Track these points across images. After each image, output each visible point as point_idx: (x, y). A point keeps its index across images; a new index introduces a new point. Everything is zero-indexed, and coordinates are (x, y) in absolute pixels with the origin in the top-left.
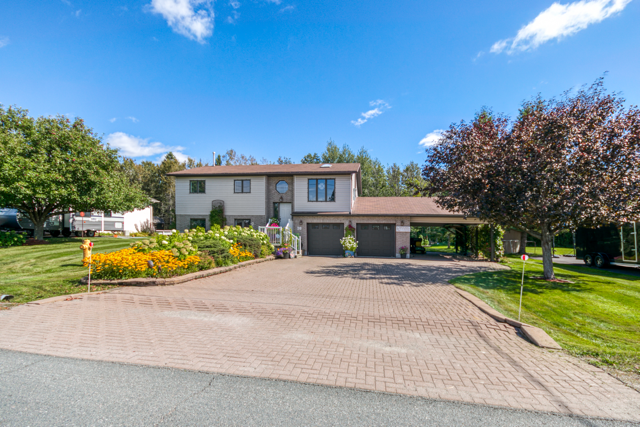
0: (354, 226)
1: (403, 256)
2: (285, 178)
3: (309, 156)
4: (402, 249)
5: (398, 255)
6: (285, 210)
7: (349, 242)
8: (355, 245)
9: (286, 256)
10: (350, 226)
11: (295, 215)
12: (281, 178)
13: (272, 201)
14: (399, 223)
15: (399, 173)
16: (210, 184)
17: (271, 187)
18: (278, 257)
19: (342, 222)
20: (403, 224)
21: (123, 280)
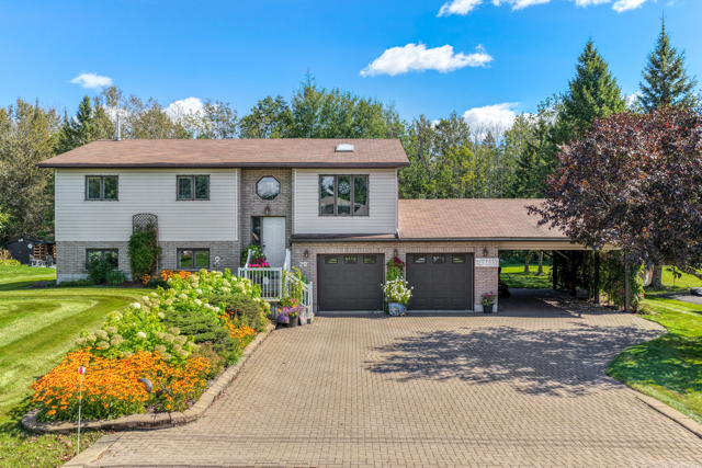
0: (403, 258)
1: (487, 311)
2: (274, 172)
3: (267, 101)
4: (487, 297)
5: (478, 307)
6: (273, 231)
7: (399, 289)
8: (408, 294)
9: (294, 321)
10: (396, 260)
11: (294, 240)
12: (267, 172)
13: (249, 214)
14: (479, 251)
15: (430, 132)
16: (126, 182)
17: (248, 189)
18: (280, 324)
19: (381, 251)
20: (486, 253)
21: (111, 421)
